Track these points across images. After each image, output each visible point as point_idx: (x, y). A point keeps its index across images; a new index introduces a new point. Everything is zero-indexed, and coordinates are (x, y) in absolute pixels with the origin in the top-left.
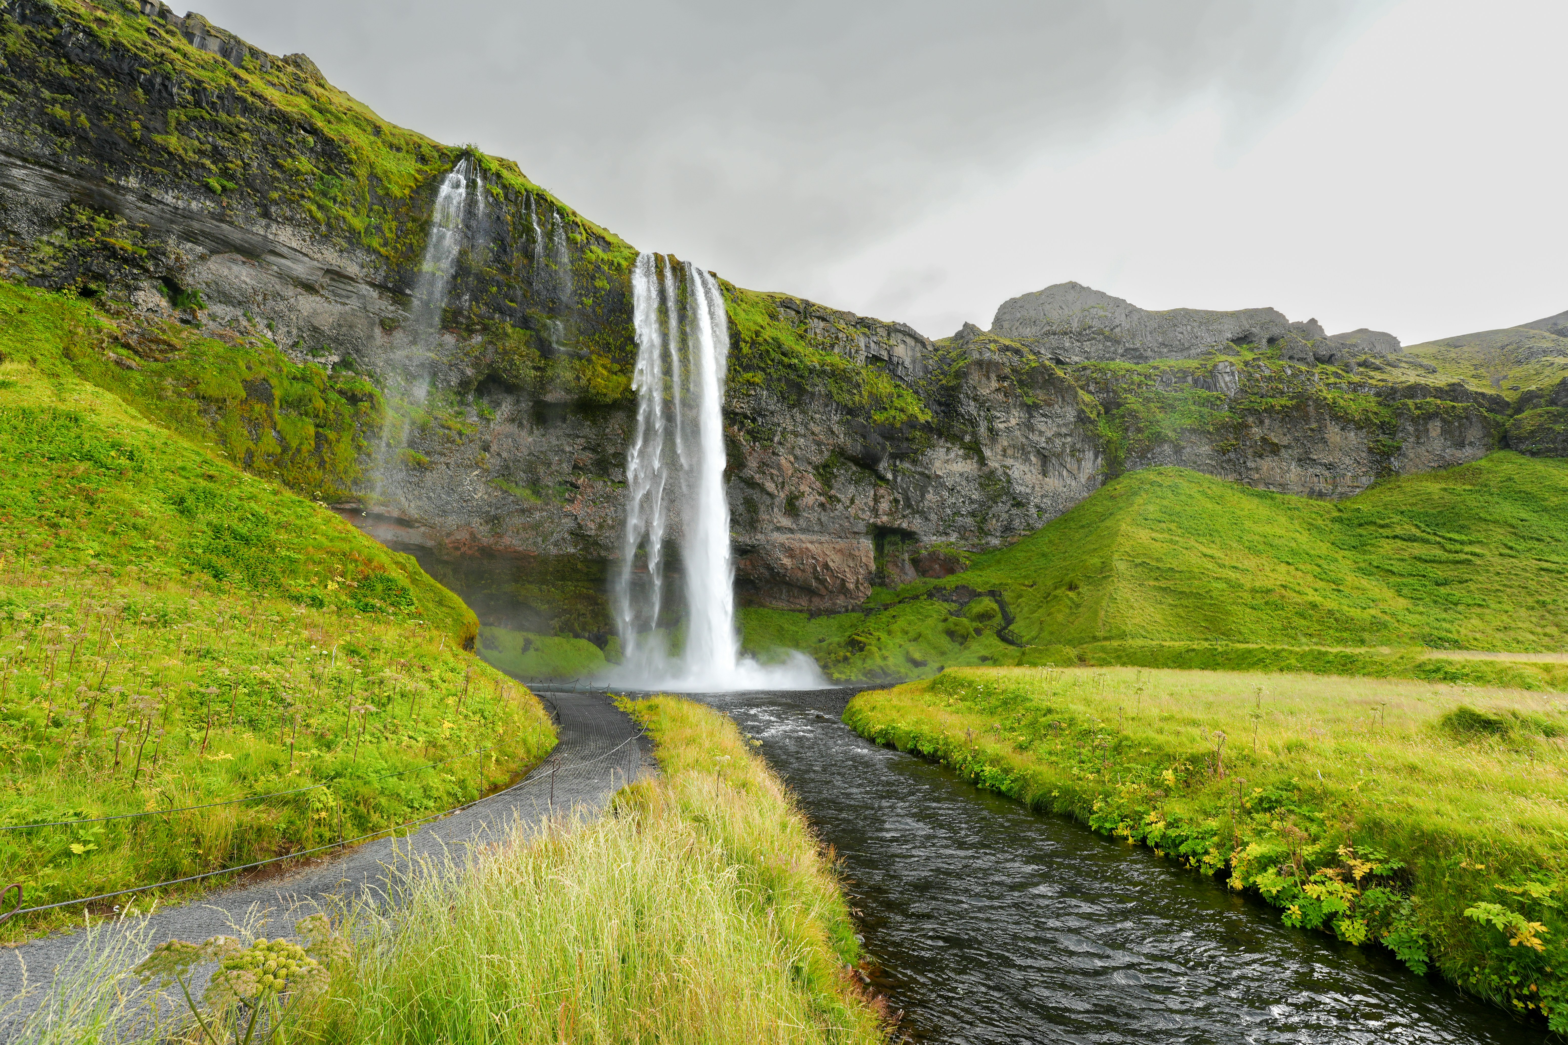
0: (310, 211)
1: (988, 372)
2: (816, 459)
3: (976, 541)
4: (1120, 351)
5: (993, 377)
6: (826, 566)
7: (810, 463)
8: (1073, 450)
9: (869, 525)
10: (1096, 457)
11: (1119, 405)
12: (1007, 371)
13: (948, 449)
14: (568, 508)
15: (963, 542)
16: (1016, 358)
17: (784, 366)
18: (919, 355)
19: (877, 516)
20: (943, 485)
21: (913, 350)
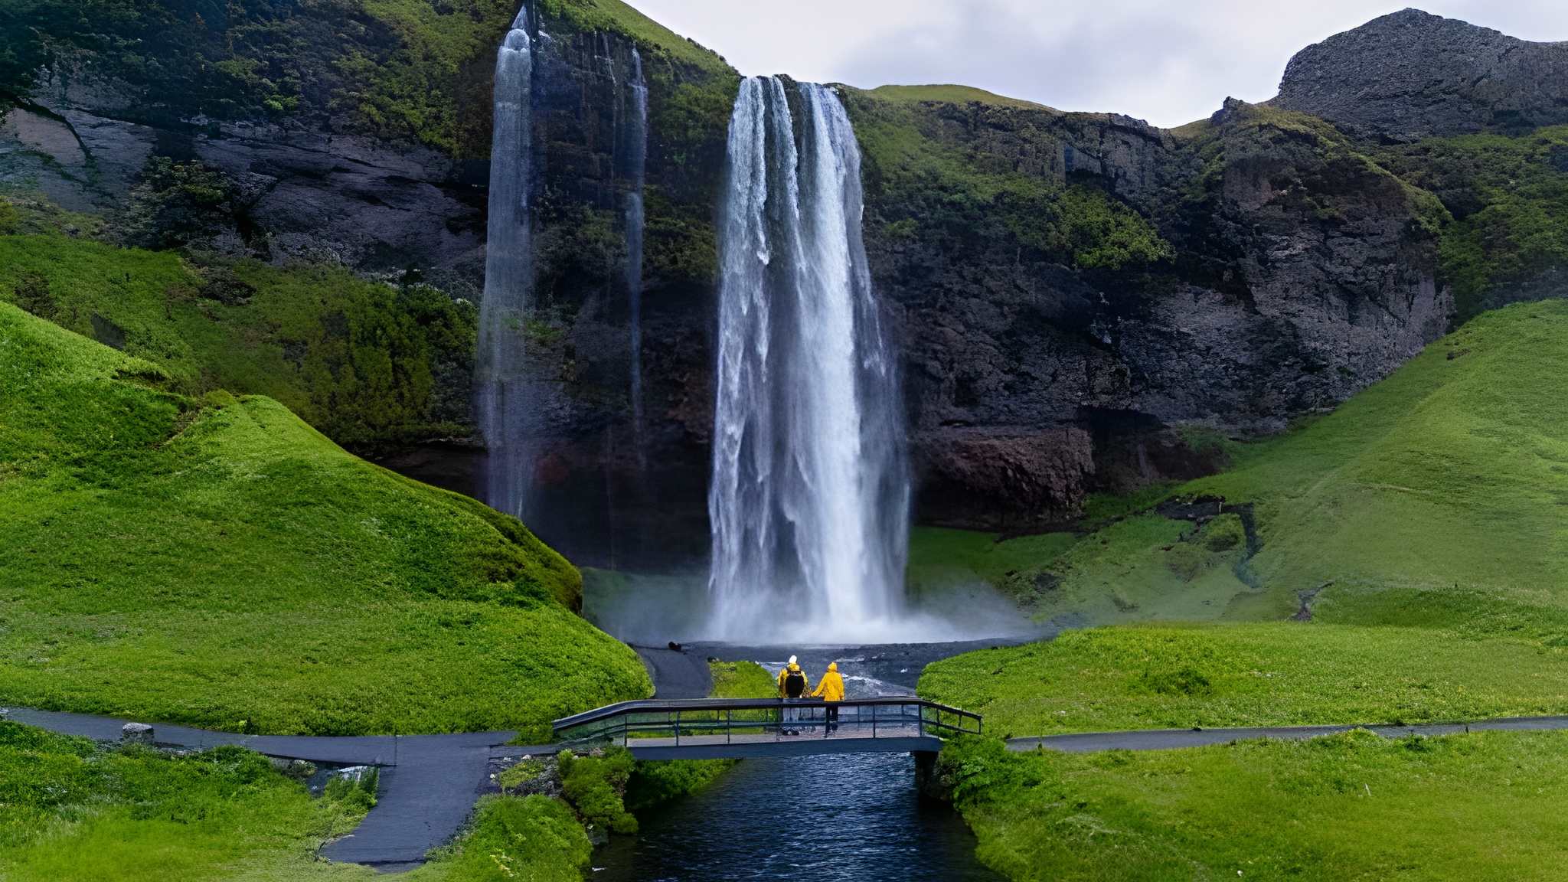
0: (369, 115)
1: (1256, 176)
2: (998, 325)
3: (1249, 424)
4: (1486, 116)
5: (1265, 183)
6: (1019, 469)
7: (986, 332)
8: (1400, 279)
9: (1081, 409)
10: (1439, 290)
11: (1480, 207)
12: (1289, 171)
13: (1196, 295)
14: (671, 413)
15: (1225, 427)
16: (1305, 149)
17: (943, 205)
18: (1150, 159)
19: (1092, 394)
20: (1191, 347)
21: (1139, 152)
